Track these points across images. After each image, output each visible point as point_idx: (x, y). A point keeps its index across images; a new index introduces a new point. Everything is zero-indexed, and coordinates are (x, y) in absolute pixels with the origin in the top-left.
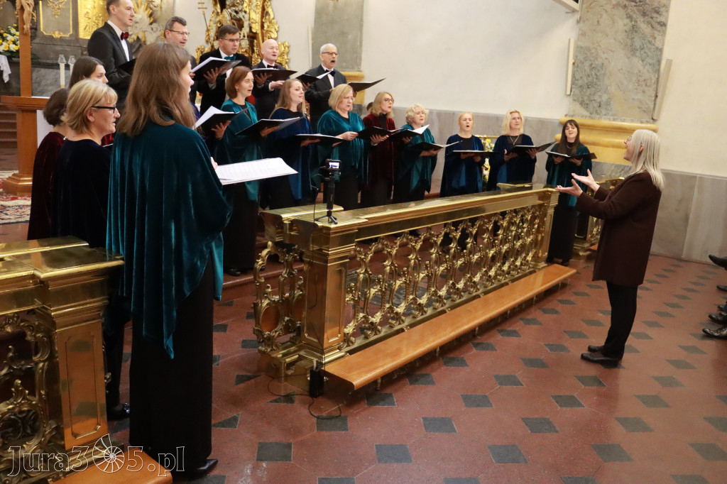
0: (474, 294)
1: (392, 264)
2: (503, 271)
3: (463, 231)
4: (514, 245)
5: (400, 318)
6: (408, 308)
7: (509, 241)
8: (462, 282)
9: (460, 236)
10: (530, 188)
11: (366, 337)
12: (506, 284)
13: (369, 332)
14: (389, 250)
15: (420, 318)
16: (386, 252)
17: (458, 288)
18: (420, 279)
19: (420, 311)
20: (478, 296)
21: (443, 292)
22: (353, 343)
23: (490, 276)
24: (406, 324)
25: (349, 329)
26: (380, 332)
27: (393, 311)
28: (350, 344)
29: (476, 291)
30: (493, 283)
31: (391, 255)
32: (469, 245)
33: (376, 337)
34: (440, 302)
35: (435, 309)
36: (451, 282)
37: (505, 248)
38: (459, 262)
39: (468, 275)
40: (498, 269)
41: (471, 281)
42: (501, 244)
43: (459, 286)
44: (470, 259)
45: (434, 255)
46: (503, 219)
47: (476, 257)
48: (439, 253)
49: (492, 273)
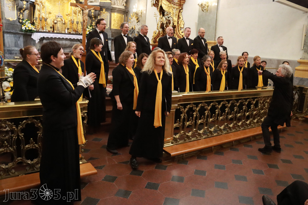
1: (197, 114)
2: (254, 122)
3: (232, 104)
4: (260, 112)
5: (201, 135)
6: (204, 131)
7: (257, 110)
10: (266, 89)
11: (185, 140)
12: (255, 127)
13: (186, 139)
14: (196, 108)
15: (210, 136)
16: (194, 109)
17: (229, 127)
18: (210, 121)
19: (210, 134)
20: (240, 131)
21: (222, 127)
22: (178, 142)
23: (246, 124)
24: (203, 137)
25: (177, 136)
26: (191, 139)
27: (197, 132)
28: (177, 142)
29: (239, 129)
30: (248, 127)
31: (196, 110)
32: (235, 110)
33: (189, 141)
34: (220, 131)
35: (218, 134)
36: (226, 124)
37: (255, 112)
38: (230, 116)
39: (235, 122)
40: (251, 121)
41: (237, 124)
42: (252, 111)
43: (230, 126)
44: (236, 115)
45: (217, 112)
46: (254, 100)
47: (239, 115)
48: (219, 112)
49: (248, 122)
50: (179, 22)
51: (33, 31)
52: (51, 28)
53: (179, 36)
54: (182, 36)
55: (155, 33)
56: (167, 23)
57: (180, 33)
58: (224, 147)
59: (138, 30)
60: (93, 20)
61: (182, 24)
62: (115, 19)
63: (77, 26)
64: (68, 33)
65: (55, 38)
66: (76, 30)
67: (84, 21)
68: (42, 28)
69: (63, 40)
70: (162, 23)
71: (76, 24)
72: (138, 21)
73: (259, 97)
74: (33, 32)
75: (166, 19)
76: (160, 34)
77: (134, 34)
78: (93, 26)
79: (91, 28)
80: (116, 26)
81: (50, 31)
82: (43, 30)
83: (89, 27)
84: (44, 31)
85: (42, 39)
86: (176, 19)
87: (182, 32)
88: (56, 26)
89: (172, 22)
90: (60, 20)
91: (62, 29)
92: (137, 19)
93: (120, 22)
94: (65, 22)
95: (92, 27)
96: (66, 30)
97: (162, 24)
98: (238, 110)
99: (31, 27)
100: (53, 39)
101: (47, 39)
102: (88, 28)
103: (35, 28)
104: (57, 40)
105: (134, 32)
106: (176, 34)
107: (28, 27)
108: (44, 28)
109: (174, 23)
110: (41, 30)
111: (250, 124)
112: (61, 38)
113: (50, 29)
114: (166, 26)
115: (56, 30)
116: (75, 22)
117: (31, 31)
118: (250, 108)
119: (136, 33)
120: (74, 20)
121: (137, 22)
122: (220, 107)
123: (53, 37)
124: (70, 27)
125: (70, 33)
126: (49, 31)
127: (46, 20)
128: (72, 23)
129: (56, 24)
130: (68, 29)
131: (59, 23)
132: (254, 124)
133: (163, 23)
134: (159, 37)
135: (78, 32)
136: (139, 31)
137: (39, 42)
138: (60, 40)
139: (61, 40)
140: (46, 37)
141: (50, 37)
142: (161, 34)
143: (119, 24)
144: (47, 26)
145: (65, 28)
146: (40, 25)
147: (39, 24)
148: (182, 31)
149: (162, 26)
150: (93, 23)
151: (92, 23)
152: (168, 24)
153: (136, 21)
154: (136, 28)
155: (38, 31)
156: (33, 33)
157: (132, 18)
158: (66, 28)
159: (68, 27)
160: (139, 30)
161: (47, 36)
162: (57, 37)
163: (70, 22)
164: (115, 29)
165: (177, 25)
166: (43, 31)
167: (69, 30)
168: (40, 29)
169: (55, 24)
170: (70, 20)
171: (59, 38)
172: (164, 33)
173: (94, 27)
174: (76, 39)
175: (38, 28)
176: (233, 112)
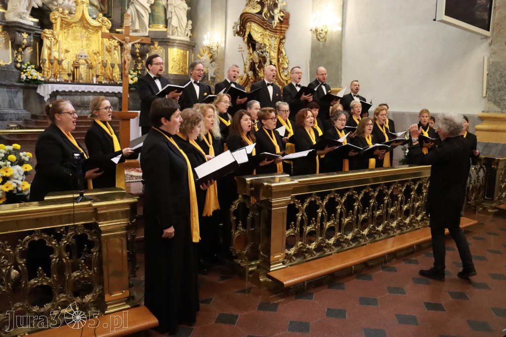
0: (391, 235)
1: (323, 211)
2: (417, 220)
5: (331, 247)
6: (337, 241)
7: (420, 200)
8: (381, 226)
9: (377, 195)
11: (304, 258)
12: (419, 229)
13: (306, 255)
14: (320, 202)
15: (347, 248)
16: (318, 203)
17: (377, 230)
18: (346, 222)
19: (346, 244)
20: (394, 236)
21: (365, 232)
23: (405, 223)
26: (315, 255)
27: (325, 242)
29: (393, 233)
30: (407, 228)
31: (322, 205)
32: (386, 201)
33: (312, 258)
34: (363, 239)
35: (359, 243)
36: (372, 226)
37: (417, 204)
38: (378, 213)
39: (386, 222)
40: (412, 219)
41: (389, 226)
42: (414, 201)
43: (379, 229)
44: (387, 210)
45: (356, 207)
46: (415, 184)
47: (392, 209)
48: (360, 206)
49: (407, 221)
50: (280, 60)
51: (40, 80)
52: (69, 75)
53: (281, 82)
54: (287, 81)
55: (242, 79)
56: (260, 62)
57: (283, 77)
58: (370, 264)
59: (212, 75)
60: (138, 60)
61: (285, 63)
62: (174, 58)
63: (113, 71)
64: (97, 83)
65: (76, 92)
66: (111, 77)
67: (125, 62)
68: (55, 76)
69: (89, 95)
70: (251, 61)
71: (111, 69)
72: (212, 60)
73: (423, 178)
74: (39, 82)
75: (258, 54)
76: (249, 79)
77: (206, 81)
78: (138, 70)
79: (134, 73)
80: (177, 68)
81: (68, 81)
82: (56, 79)
83: (132, 72)
84: (58, 80)
85: (55, 94)
86: (274, 54)
87: (286, 76)
88: (77, 72)
89: (268, 60)
90: (84, 61)
91: (87, 76)
92: (211, 57)
93: (183, 62)
94: (92, 66)
95: (137, 72)
96: (95, 79)
97: (252, 63)
98: (390, 201)
99: (36, 75)
100: (72, 94)
101: (64, 93)
102: (130, 74)
103: (43, 77)
104: (79, 95)
105: (206, 78)
106: (276, 79)
107: (31, 75)
108: (57, 77)
109: (273, 60)
110: (52, 80)
111: (411, 223)
112: (86, 91)
113: (66, 78)
114: (258, 67)
115: (78, 78)
116: (109, 66)
117: (37, 82)
118: (410, 196)
119: (209, 80)
120: (107, 61)
121: (211, 62)
122: (360, 198)
123: (73, 90)
124: (101, 73)
125: (100, 84)
126: (65, 81)
127: (60, 62)
128: (104, 65)
129: (78, 69)
130: (97, 76)
131: (83, 66)
132: (417, 223)
133: (253, 61)
134: (247, 84)
135: (113, 80)
136: (214, 76)
137: (49, 99)
138: (84, 95)
139: (87, 95)
140: (60, 90)
141: (67, 90)
142: (251, 81)
143: (181, 66)
144: (62, 73)
145: (93, 75)
146: (50, 71)
147: (49, 69)
148: (286, 74)
149: (252, 67)
150: (138, 66)
151: (136, 66)
152: (263, 63)
153: (209, 60)
154: (209, 72)
155: (48, 80)
156: (39, 86)
157: (201, 56)
158: (95, 74)
159: (98, 74)
160: (214, 74)
161: (64, 89)
162: (80, 91)
163: (100, 65)
164: (174, 75)
165: (276, 64)
166: (55, 81)
167: (99, 78)
168: (51, 77)
169: (75, 69)
170: (101, 61)
171: (84, 92)
172: (256, 78)
173: (139, 72)
174: (110, 92)
175: (48, 76)
176: (382, 205)
